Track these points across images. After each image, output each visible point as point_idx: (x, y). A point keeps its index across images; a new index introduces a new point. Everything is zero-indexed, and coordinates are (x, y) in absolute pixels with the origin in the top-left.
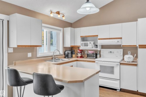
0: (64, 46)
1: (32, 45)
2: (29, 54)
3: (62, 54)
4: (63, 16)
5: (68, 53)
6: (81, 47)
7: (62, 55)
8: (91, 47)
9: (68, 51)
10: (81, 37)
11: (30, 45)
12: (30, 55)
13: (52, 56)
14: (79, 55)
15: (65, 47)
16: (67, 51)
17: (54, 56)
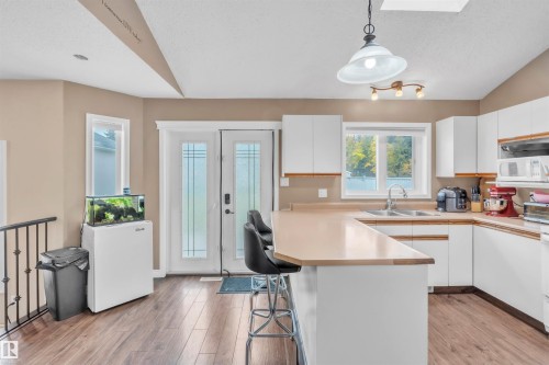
0: (438, 175)
1: (316, 172)
2: (320, 191)
3: (430, 197)
4: (418, 90)
5: (446, 197)
6: (499, 178)
7: (429, 200)
8: (538, 178)
9: (448, 191)
10: (499, 141)
11: (310, 172)
12: (323, 193)
13: (386, 200)
14: (495, 205)
15: (439, 178)
16: (444, 190)
17: (393, 200)
